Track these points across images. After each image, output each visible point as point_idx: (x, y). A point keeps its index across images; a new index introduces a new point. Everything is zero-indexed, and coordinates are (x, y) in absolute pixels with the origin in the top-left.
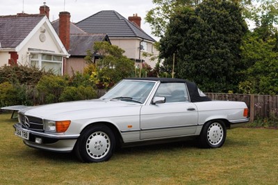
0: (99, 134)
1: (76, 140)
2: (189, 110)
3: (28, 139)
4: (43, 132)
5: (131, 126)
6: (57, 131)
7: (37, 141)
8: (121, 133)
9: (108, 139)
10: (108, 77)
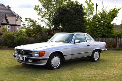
0: (55, 57)
1: (47, 60)
2: (88, 45)
3: (24, 60)
4: (32, 57)
5: (68, 53)
6: (40, 56)
7: (29, 61)
8: (64, 56)
9: (59, 58)
10: (32, 33)
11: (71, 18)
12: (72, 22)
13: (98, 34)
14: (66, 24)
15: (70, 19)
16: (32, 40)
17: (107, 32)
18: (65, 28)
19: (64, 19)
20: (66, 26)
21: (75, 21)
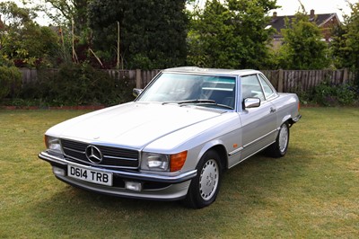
3: (110, 183)
5: (237, 146)
7: (130, 187)
9: (216, 166)
10: (25, 53)
11: (152, 8)
12: (156, 23)
13: (230, 57)
14: (136, 26)
15: (148, 11)
16: (28, 77)
17: (254, 54)
18: (135, 40)
19: (131, 11)
20: (136, 32)
21: (163, 19)
